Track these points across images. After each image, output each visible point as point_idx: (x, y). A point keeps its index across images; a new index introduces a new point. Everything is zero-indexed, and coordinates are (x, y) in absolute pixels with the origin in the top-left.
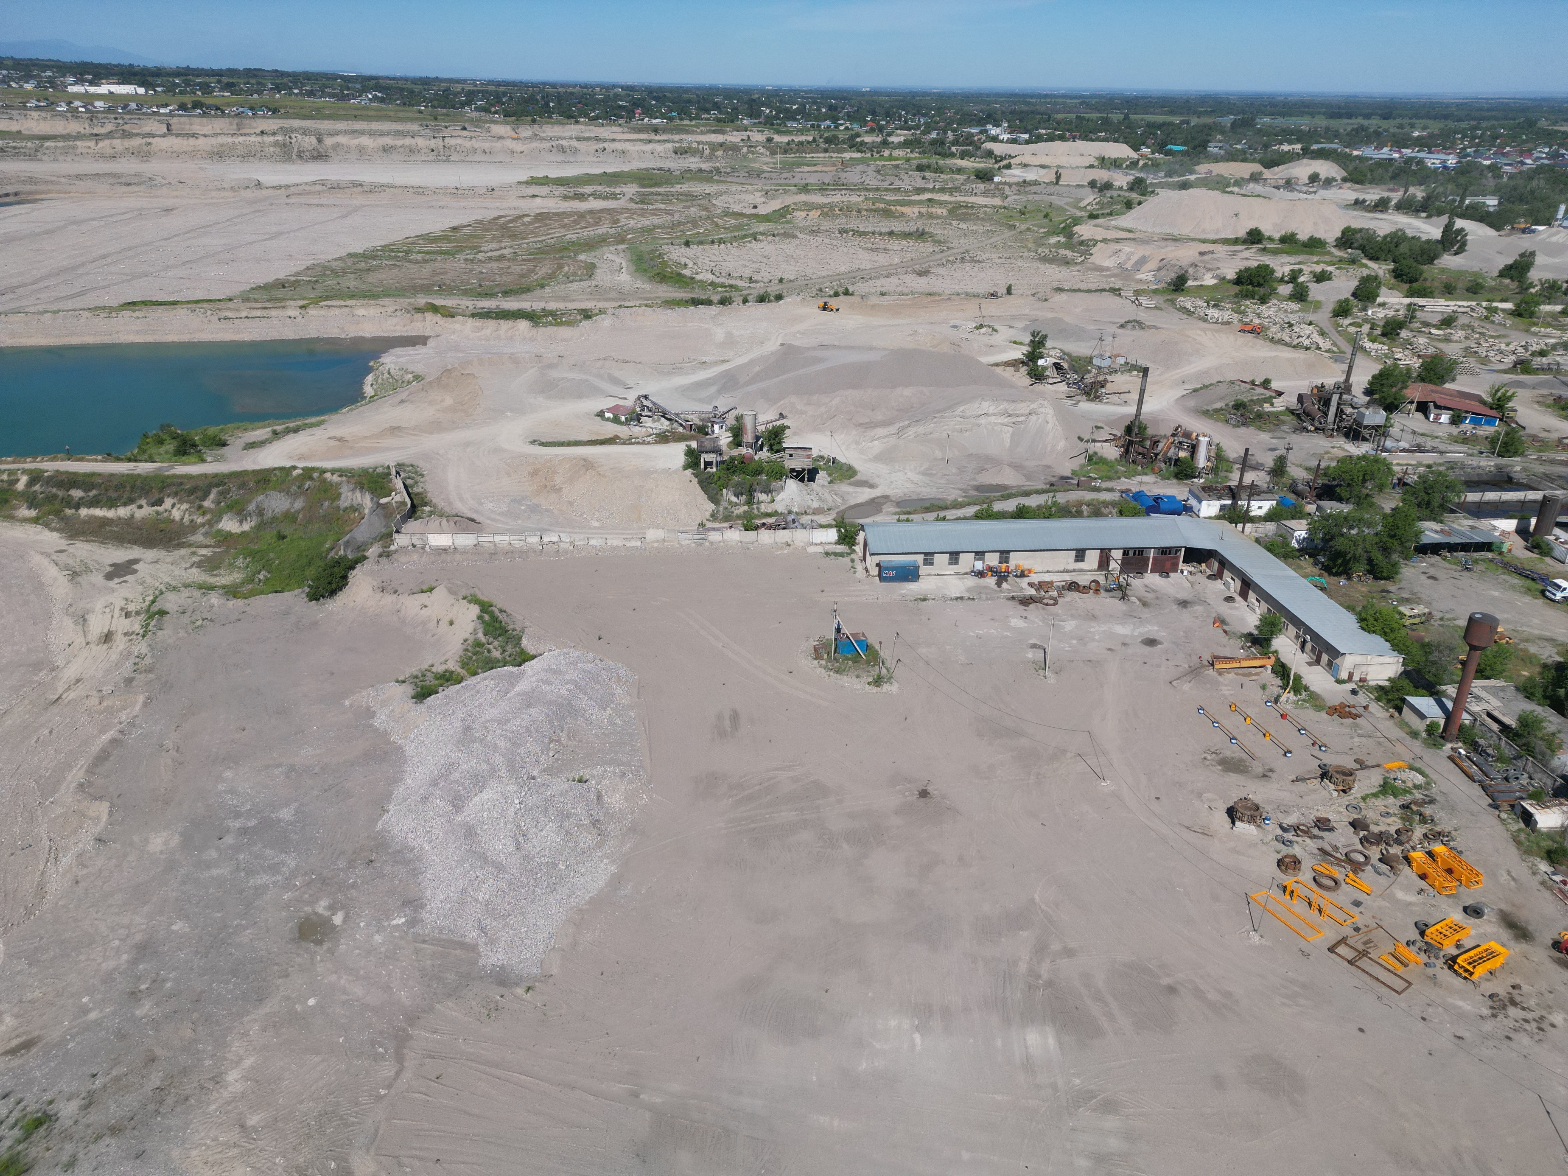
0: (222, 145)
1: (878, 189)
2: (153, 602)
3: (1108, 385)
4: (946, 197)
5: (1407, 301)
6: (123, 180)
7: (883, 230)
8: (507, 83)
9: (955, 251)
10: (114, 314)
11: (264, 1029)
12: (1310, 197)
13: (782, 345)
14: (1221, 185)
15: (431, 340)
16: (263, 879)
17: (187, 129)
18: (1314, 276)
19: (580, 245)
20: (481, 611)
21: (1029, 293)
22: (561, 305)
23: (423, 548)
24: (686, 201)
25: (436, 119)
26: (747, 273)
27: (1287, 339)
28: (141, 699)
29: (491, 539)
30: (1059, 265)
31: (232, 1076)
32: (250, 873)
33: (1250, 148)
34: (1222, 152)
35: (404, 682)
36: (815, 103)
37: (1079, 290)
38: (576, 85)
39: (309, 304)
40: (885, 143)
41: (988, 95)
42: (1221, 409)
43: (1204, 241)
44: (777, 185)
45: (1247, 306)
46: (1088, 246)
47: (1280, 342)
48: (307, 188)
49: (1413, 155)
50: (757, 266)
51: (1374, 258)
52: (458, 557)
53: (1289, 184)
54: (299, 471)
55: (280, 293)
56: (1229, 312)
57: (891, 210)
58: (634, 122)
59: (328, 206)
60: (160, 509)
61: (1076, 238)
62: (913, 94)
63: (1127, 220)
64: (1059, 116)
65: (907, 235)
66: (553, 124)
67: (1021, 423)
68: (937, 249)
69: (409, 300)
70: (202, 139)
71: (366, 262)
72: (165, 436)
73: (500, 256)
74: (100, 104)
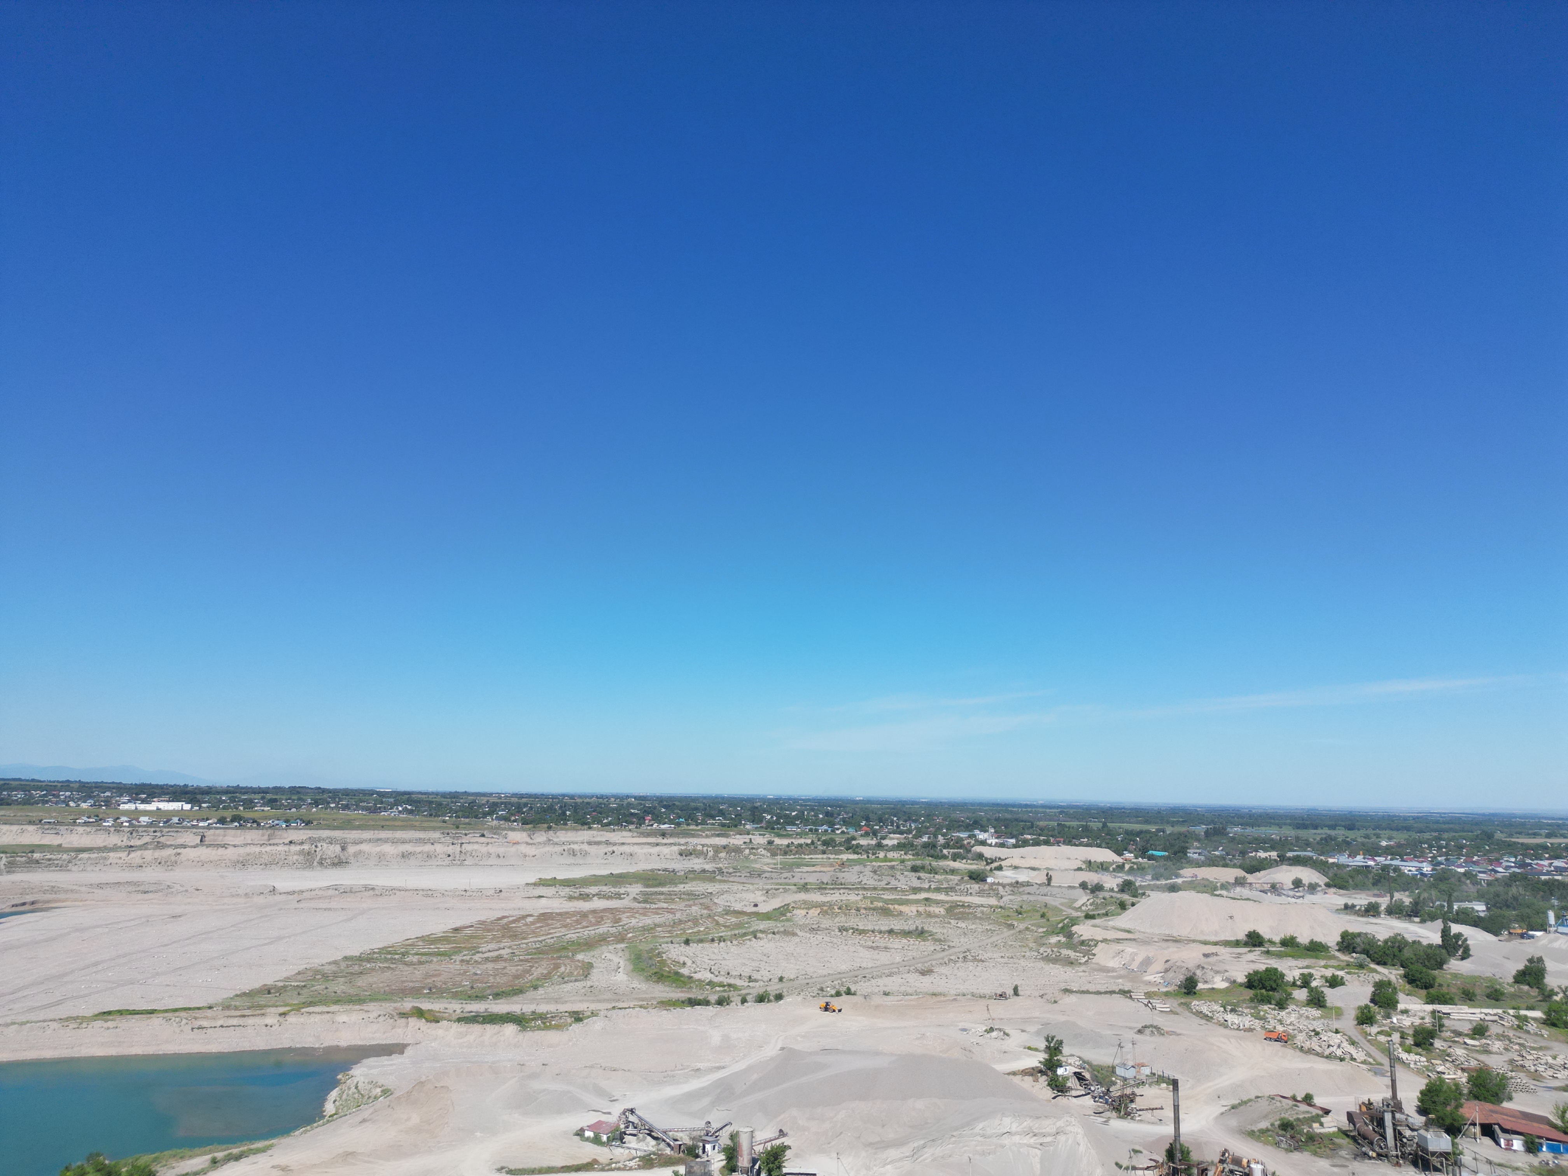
0: (248, 855)
1: (875, 889)
3: (1138, 1099)
4: (942, 897)
5: (1430, 1008)
6: (141, 888)
7: (883, 928)
8: (529, 796)
9: (956, 950)
12: (1297, 901)
13: (782, 1049)
14: (1209, 888)
15: (409, 1048)
17: (220, 840)
18: (1327, 981)
19: (579, 944)
21: (1037, 994)
22: (552, 1008)
24: (689, 900)
25: (458, 827)
26: (746, 972)
27: (1317, 1049)
30: (1063, 966)
33: (1228, 854)
34: (1203, 858)
36: (813, 810)
37: (1087, 992)
38: (593, 796)
39: (290, 1011)
40: (879, 846)
41: (973, 804)
42: (1267, 1130)
43: (1205, 943)
44: (777, 884)
45: (1265, 1011)
46: (1089, 946)
47: (1310, 1051)
48: (320, 893)
49: (1388, 862)
50: (757, 964)
51: (1384, 964)
53: (1274, 888)
55: (262, 1000)
56: (1249, 1018)
57: (889, 909)
58: (644, 827)
59: (335, 909)
61: (1076, 939)
62: (903, 803)
63: (1124, 920)
64: (1042, 824)
65: (907, 934)
66: (566, 830)
67: (1049, 1144)
68: (938, 948)
69: (395, 1005)
70: (231, 849)
71: (360, 965)
72: (89, 1168)
73: (497, 957)
74: (144, 819)
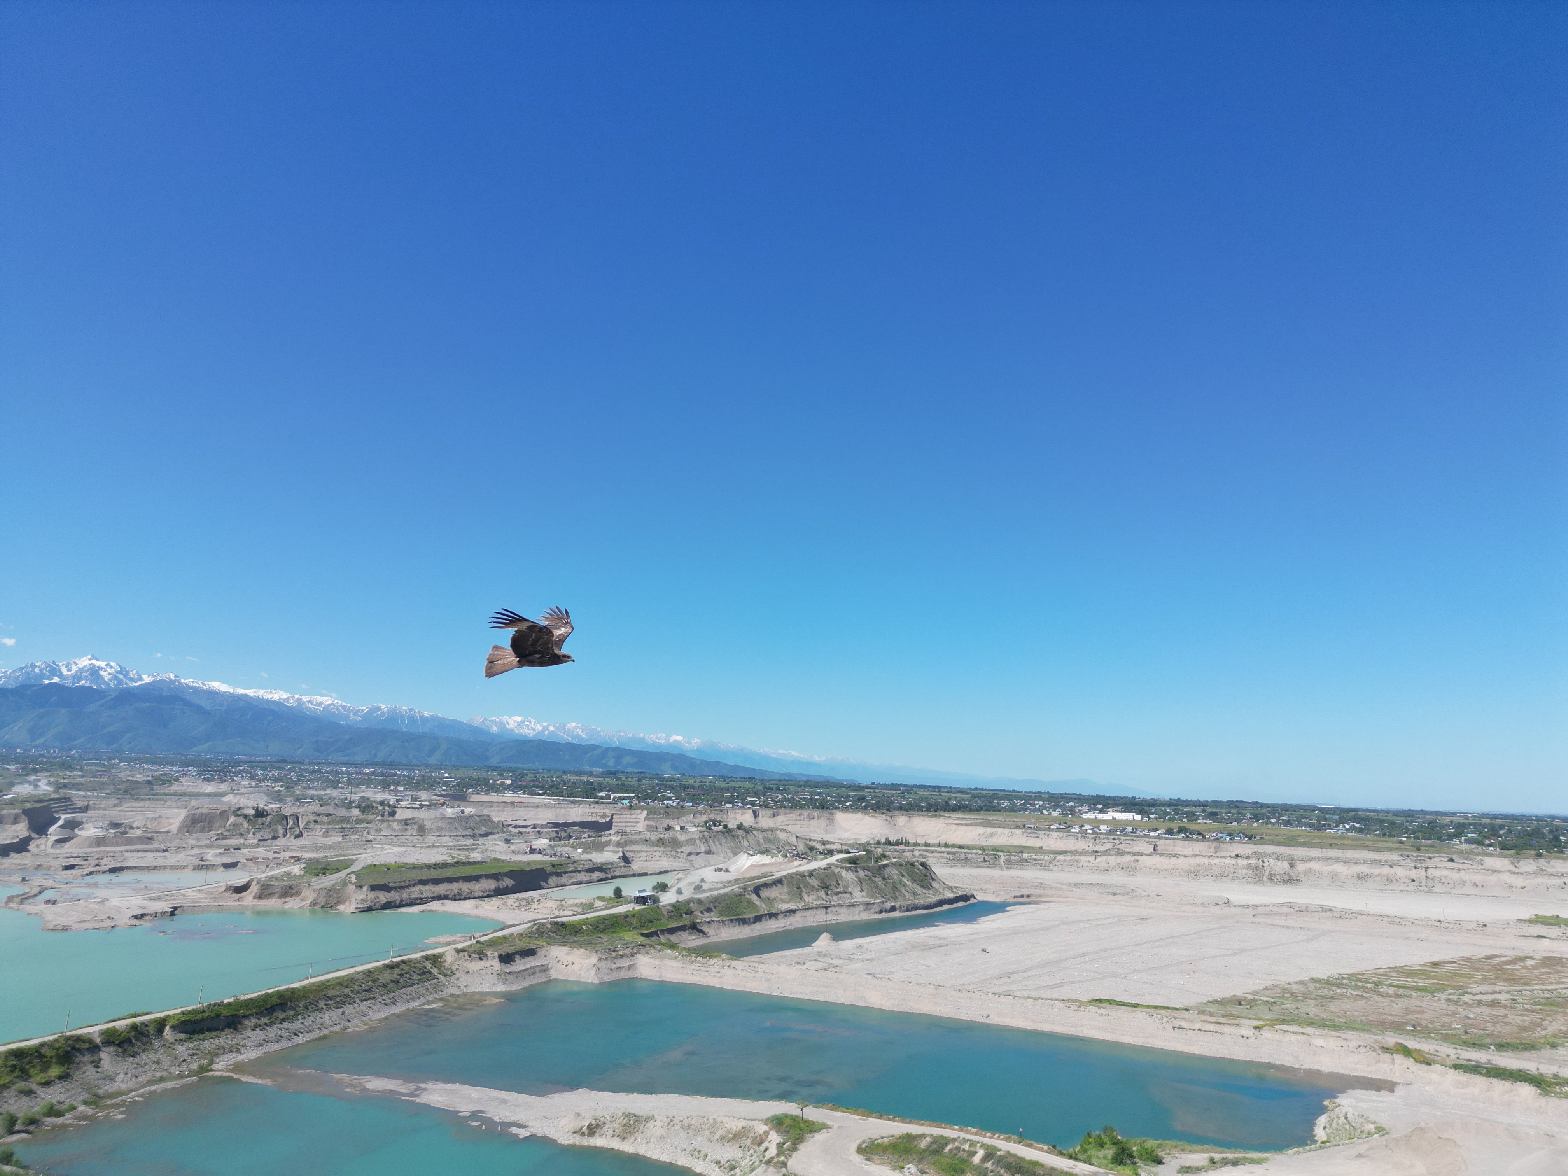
0: (1199, 865)
6: (1110, 890)
10: (1082, 1008)
15: (1400, 1087)
17: (1171, 850)
25: (1419, 850)
39: (1263, 1026)
48: (1275, 909)
55: (1236, 1010)
59: (1294, 928)
66: (1563, 859)
69: (1376, 1037)
70: (1182, 859)
71: (1330, 990)
72: (1106, 1140)
73: (1493, 1001)
74: (1104, 828)
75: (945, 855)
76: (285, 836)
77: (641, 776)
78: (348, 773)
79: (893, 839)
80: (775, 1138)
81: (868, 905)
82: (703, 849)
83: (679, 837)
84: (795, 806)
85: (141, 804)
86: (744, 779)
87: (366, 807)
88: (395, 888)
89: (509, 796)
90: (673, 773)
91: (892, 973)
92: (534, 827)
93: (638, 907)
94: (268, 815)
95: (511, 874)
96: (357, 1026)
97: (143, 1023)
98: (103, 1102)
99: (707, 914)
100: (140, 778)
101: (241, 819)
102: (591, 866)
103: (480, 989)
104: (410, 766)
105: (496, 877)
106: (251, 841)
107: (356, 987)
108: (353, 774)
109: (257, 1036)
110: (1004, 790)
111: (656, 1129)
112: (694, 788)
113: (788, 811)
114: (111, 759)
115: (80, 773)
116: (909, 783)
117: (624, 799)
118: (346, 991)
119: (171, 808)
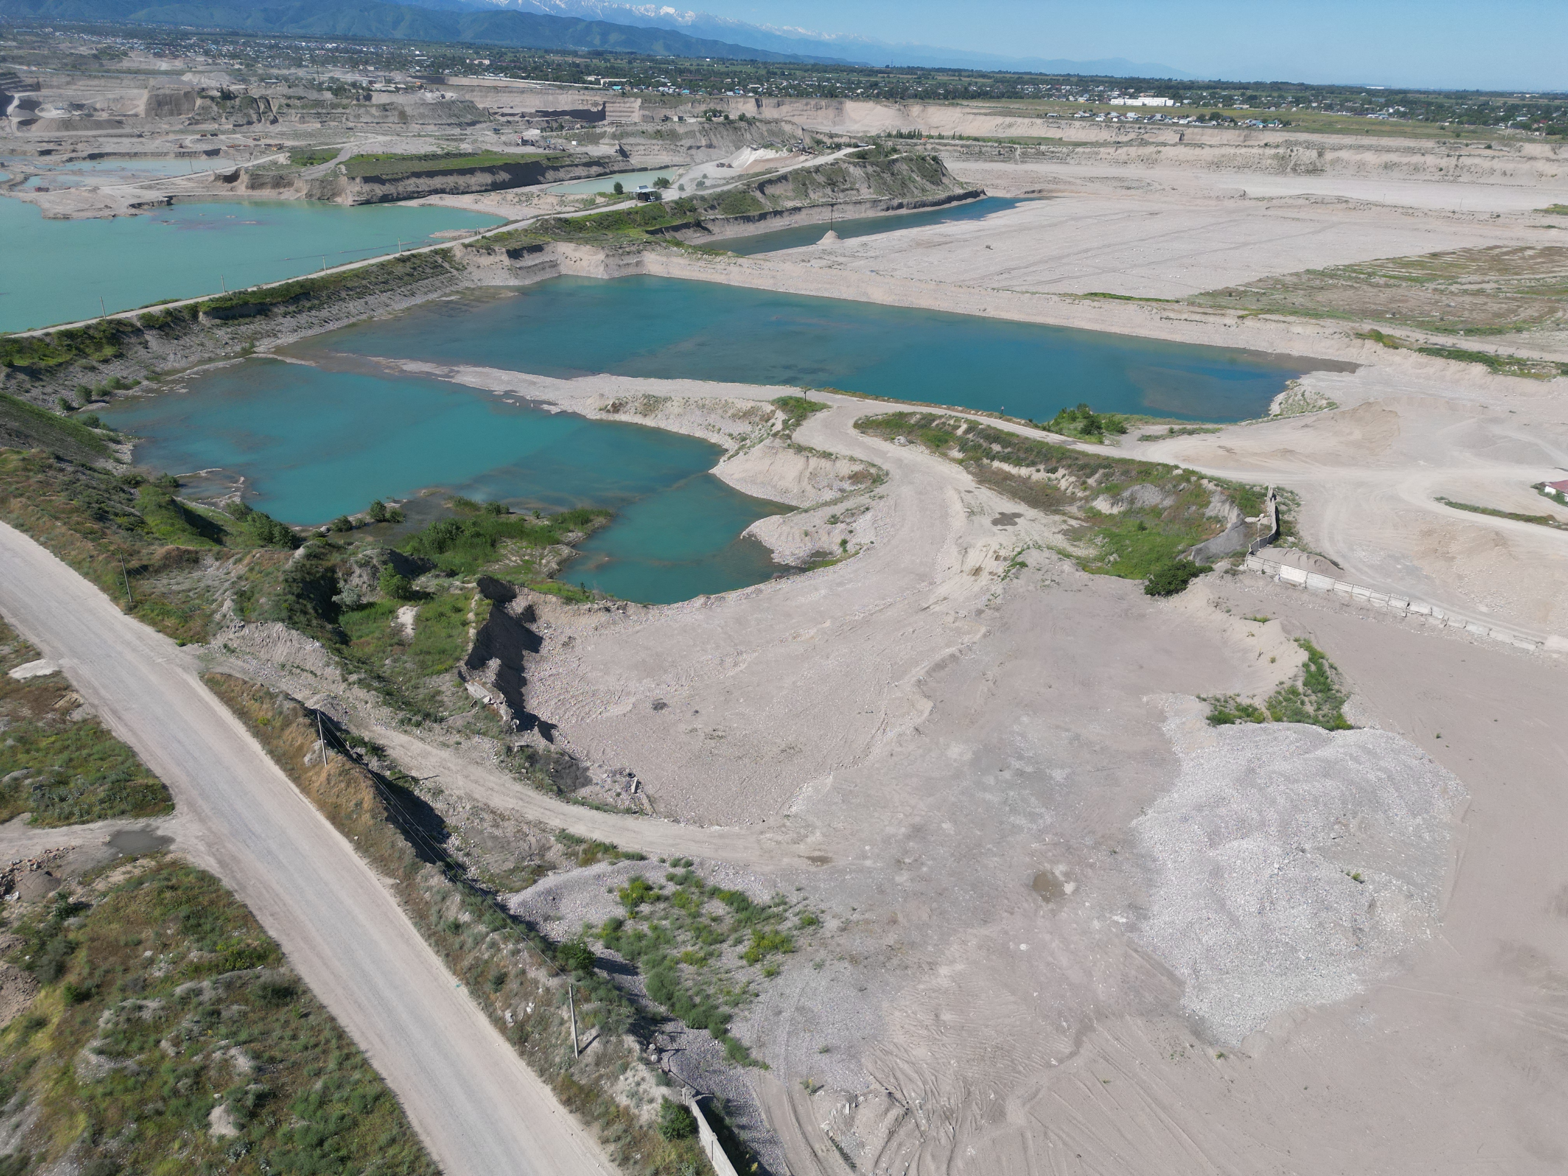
0: (1223, 156)
2: (1020, 553)
6: (1126, 184)
10: (1077, 302)
11: (980, 948)
15: (1362, 369)
16: (1021, 821)
17: (1198, 139)
20: (1310, 659)
22: (1535, 355)
23: (1272, 577)
25: (1458, 136)
28: (983, 630)
29: (1349, 589)
31: (944, 971)
32: (1014, 811)
35: (1204, 700)
39: (1247, 315)
48: (1290, 201)
52: (1305, 597)
54: (1179, 472)
55: (1224, 301)
59: (1304, 220)
60: (1052, 476)
69: (1353, 325)
70: (1207, 149)
71: (1322, 280)
72: (1078, 415)
73: (1478, 290)
74: (1131, 115)
75: (959, 148)
76: (260, 121)
77: (632, 57)
78: (309, 48)
79: (905, 131)
80: (780, 416)
81: (875, 202)
82: (704, 143)
83: (677, 128)
84: (802, 94)
85: (95, 82)
86: (745, 62)
87: (339, 90)
88: (389, 181)
89: (490, 80)
90: (667, 54)
91: (895, 270)
92: (523, 116)
93: (641, 204)
94: (236, 97)
95: (506, 167)
96: (381, 315)
97: (175, 309)
98: (162, 378)
99: (710, 212)
100: (83, 50)
101: (208, 102)
102: (588, 160)
103: (493, 283)
104: (376, 42)
105: (491, 170)
106: (227, 127)
107: (373, 280)
108: (314, 50)
109: (289, 322)
110: (1030, 73)
111: (674, 408)
112: (691, 72)
113: (793, 99)
114: (42, 27)
115: (14, 44)
116: (927, 66)
117: (615, 84)
118: (364, 282)
119: (129, 87)
